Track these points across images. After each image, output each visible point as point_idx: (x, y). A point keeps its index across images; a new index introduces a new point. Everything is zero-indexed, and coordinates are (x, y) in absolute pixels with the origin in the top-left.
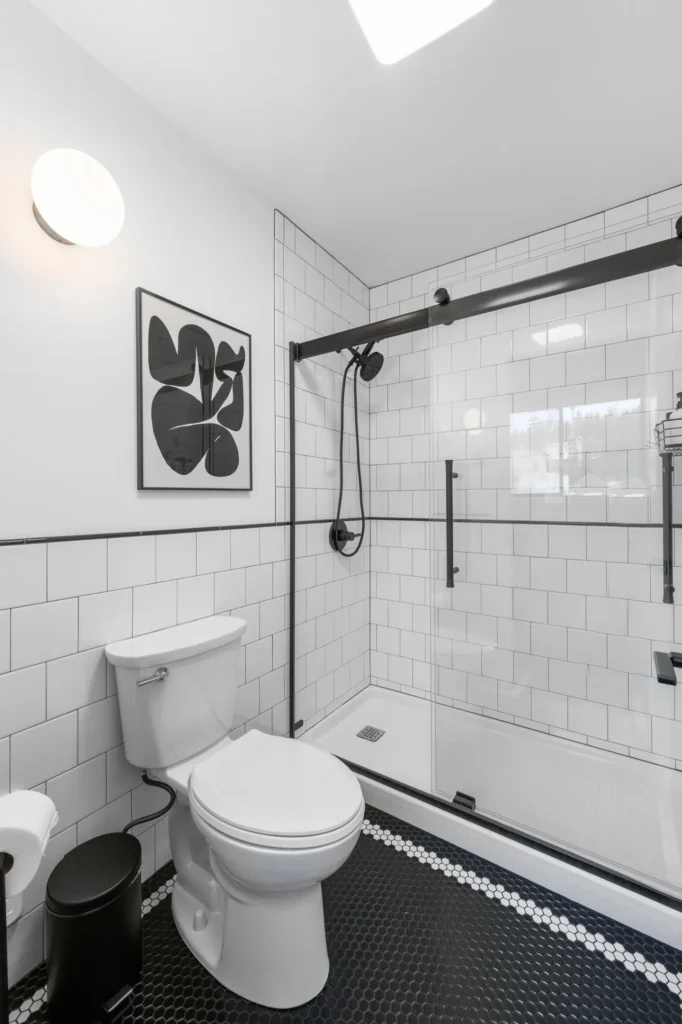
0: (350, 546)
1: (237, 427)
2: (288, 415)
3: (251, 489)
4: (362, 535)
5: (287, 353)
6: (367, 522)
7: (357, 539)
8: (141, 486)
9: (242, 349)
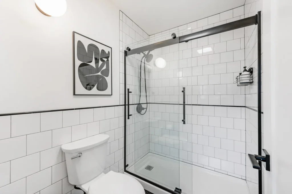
0: (143, 112)
1: (107, 76)
2: (124, 72)
3: (112, 95)
4: (147, 108)
5: (124, 54)
6: (148, 104)
7: (145, 110)
8: (74, 94)
9: (109, 52)
